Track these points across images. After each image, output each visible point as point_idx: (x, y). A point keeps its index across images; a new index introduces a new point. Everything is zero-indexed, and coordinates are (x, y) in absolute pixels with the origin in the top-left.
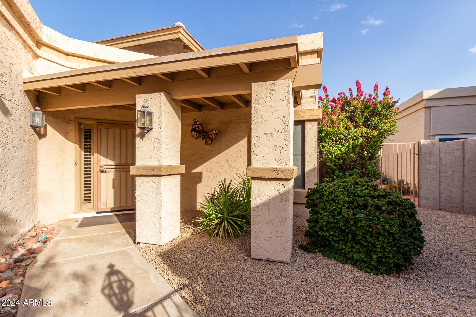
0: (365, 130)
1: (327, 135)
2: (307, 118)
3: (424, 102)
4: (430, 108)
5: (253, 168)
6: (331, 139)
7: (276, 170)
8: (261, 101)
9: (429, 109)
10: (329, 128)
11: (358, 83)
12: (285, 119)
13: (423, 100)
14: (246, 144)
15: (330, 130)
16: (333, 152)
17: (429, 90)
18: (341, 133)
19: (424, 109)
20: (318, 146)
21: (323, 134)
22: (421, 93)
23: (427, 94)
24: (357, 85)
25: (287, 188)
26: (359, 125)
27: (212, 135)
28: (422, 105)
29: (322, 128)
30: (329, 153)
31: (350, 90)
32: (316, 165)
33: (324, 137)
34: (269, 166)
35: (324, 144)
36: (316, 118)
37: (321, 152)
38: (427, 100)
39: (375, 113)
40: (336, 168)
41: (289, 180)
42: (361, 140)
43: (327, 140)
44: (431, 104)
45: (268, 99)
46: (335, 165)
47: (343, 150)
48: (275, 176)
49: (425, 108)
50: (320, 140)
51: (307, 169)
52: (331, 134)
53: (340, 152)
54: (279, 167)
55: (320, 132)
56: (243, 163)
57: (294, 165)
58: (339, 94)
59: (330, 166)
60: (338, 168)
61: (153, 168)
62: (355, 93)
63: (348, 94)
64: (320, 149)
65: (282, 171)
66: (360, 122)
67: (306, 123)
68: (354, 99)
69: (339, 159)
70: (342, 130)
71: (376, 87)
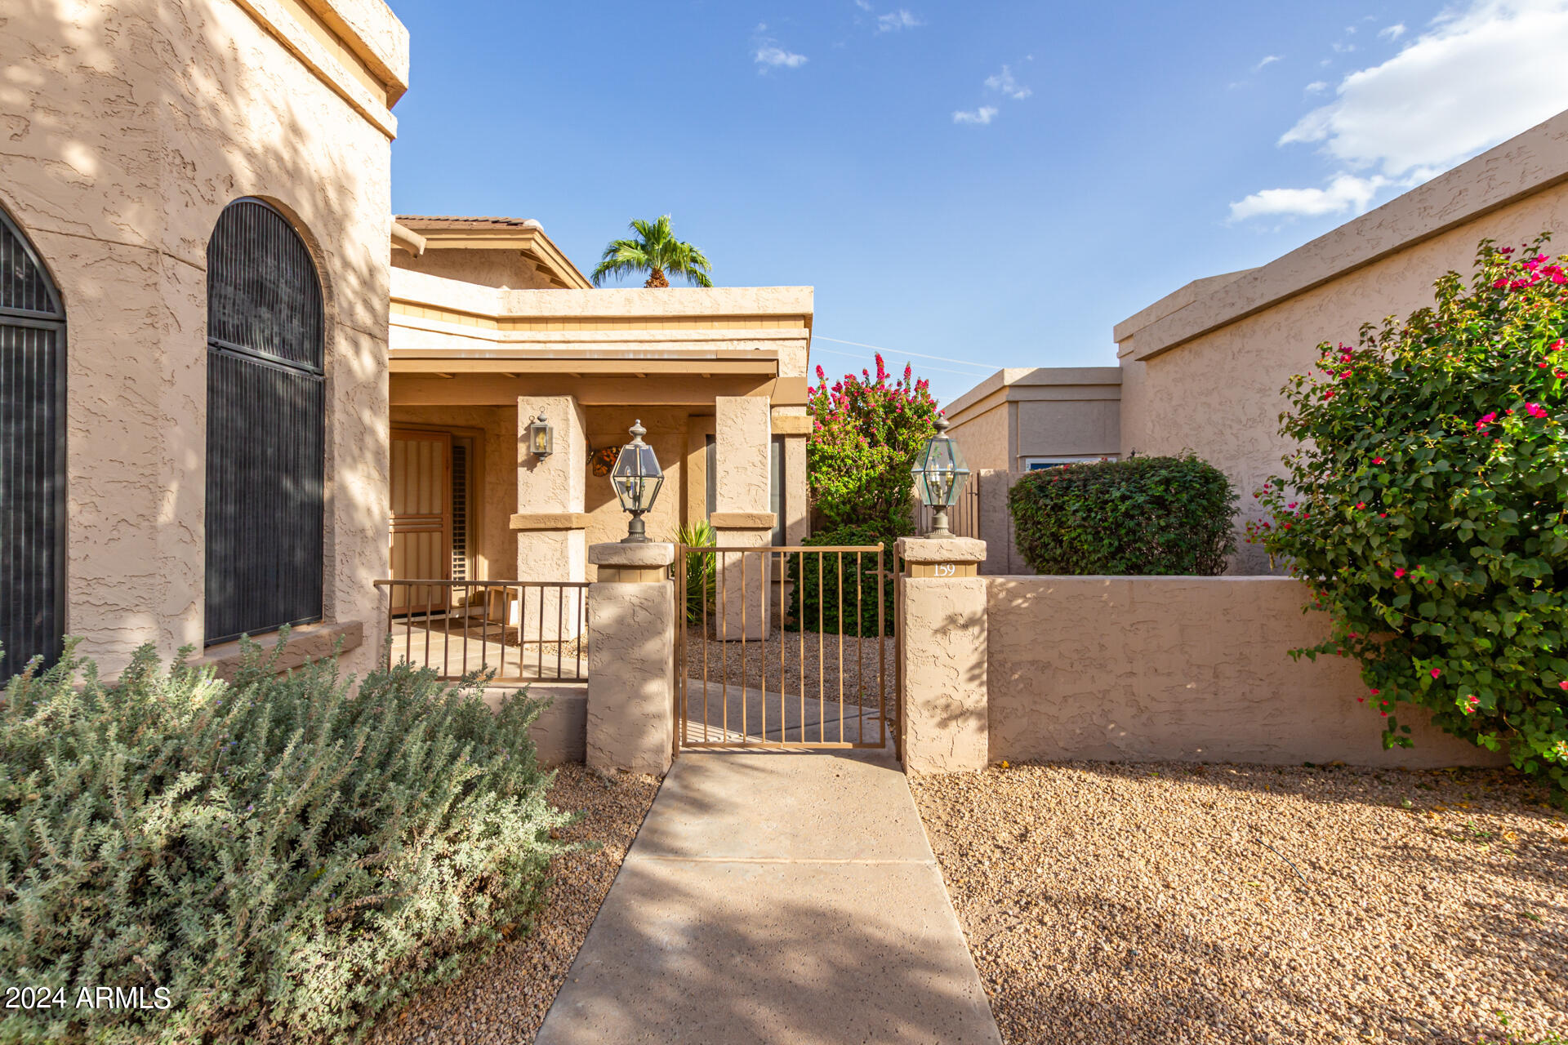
0: (886, 450)
1: (823, 458)
2: (789, 432)
3: (1006, 392)
4: (1016, 402)
5: (719, 515)
6: (830, 466)
7: (751, 516)
8: (730, 422)
9: (1014, 406)
10: (826, 447)
11: (879, 359)
12: (762, 448)
13: (1004, 387)
14: (677, 475)
15: (829, 449)
16: (833, 489)
17: (1015, 367)
18: (848, 457)
19: (1007, 405)
20: (809, 477)
21: (817, 457)
22: (1000, 375)
23: (1012, 376)
24: (878, 364)
25: (765, 540)
26: (878, 441)
27: (608, 456)
28: (1003, 397)
29: (815, 445)
30: (828, 491)
31: (865, 373)
32: (804, 514)
33: (818, 462)
34: (741, 512)
35: (818, 475)
36: (802, 431)
37: (814, 491)
38: (1012, 386)
39: (902, 422)
40: (838, 519)
41: (766, 529)
42: (881, 468)
43: (824, 469)
44: (1018, 395)
45: (739, 421)
46: (838, 514)
47: (851, 486)
48: (750, 524)
49: (1010, 402)
50: (812, 467)
51: (789, 521)
52: (832, 457)
53: (845, 490)
54: (755, 512)
55: (811, 452)
56: (670, 512)
57: (772, 510)
58: (846, 377)
59: (830, 517)
60: (843, 521)
61: (556, 518)
62: (873, 380)
63: (860, 379)
64: (811, 483)
65: (759, 517)
66: (881, 436)
67: (787, 440)
68: (872, 388)
69: (844, 503)
70: (849, 450)
71: (908, 371)
